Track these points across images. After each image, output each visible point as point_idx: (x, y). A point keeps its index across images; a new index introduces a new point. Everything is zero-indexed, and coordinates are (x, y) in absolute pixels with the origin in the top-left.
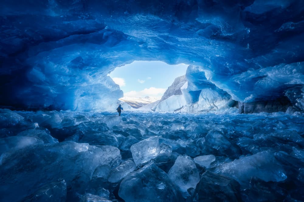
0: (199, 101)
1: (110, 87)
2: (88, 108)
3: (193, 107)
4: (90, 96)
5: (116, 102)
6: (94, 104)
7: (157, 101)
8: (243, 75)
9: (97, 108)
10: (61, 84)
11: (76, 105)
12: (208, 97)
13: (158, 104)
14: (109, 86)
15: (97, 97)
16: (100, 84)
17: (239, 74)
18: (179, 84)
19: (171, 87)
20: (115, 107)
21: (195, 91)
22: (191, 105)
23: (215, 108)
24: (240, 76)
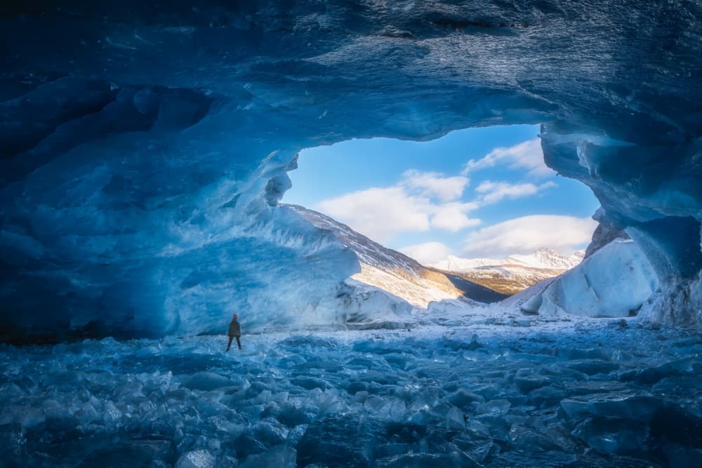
1: (294, 244)
5: (335, 292)
6: (241, 306)
10: (94, 260)
11: (169, 316)
14: (287, 240)
15: (249, 283)
16: (244, 238)
20: (333, 310)
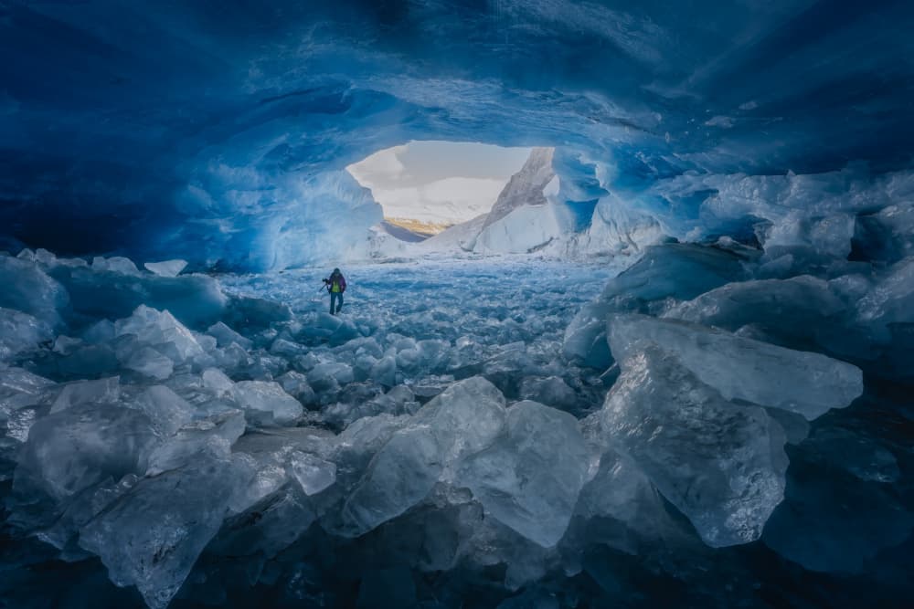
0: (592, 226)
1: (348, 199)
2: (298, 260)
3: (576, 243)
4: (302, 228)
5: (365, 236)
6: (311, 247)
7: (480, 217)
8: (677, 183)
9: (319, 256)
12: (615, 217)
13: (479, 233)
14: (344, 196)
15: (318, 228)
17: (669, 179)
18: (544, 167)
19: (518, 175)
20: (365, 250)
21: (579, 203)
22: (572, 238)
23: (631, 248)
24: (670, 184)
